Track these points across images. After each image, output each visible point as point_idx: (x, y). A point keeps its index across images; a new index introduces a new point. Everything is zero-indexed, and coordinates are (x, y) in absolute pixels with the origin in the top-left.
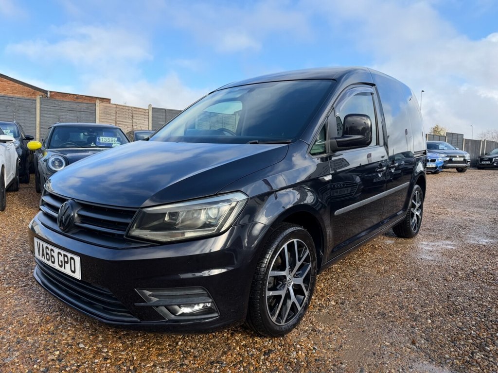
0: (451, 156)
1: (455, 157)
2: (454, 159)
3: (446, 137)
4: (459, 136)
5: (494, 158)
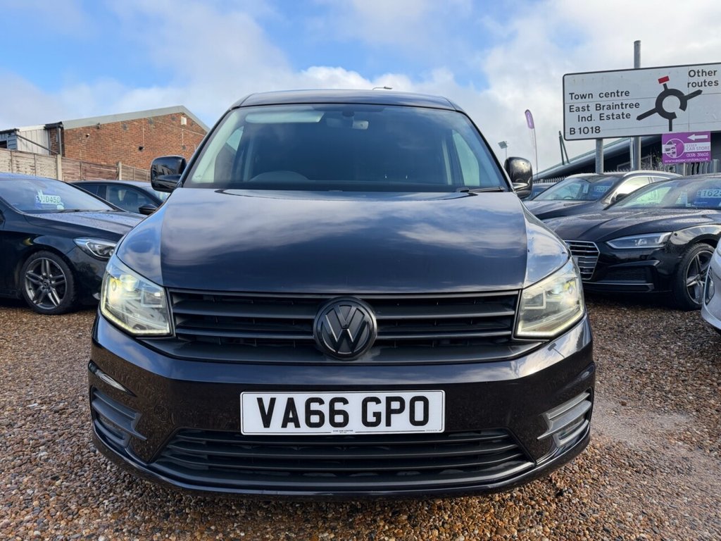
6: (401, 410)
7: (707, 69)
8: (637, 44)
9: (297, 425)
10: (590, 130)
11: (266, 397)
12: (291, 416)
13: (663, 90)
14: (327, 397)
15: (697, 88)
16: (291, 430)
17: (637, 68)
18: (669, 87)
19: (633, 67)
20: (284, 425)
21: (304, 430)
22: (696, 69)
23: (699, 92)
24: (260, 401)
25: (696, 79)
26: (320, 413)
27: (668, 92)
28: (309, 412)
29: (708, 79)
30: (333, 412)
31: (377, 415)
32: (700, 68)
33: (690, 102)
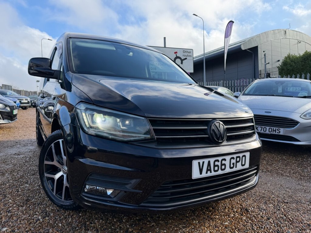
0: (20, 100)
1: (23, 100)
2: (22, 101)
3: (2, 87)
4: (10, 87)
5: (32, 101)
6: (239, 162)
7: (188, 51)
8: (165, 38)
9: (211, 172)
10: (153, 69)
11: (201, 161)
12: (209, 168)
13: (176, 56)
14: (220, 159)
15: (185, 57)
16: (209, 174)
17: (165, 47)
18: (177, 56)
19: (164, 47)
20: (207, 173)
21: (213, 174)
22: (185, 50)
23: (186, 59)
24: (199, 163)
25: (185, 54)
26: (218, 166)
27: (177, 57)
28: (215, 166)
29: (189, 54)
30: (222, 165)
31: (233, 164)
32: (186, 50)
33: (184, 61)
